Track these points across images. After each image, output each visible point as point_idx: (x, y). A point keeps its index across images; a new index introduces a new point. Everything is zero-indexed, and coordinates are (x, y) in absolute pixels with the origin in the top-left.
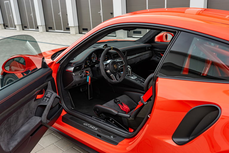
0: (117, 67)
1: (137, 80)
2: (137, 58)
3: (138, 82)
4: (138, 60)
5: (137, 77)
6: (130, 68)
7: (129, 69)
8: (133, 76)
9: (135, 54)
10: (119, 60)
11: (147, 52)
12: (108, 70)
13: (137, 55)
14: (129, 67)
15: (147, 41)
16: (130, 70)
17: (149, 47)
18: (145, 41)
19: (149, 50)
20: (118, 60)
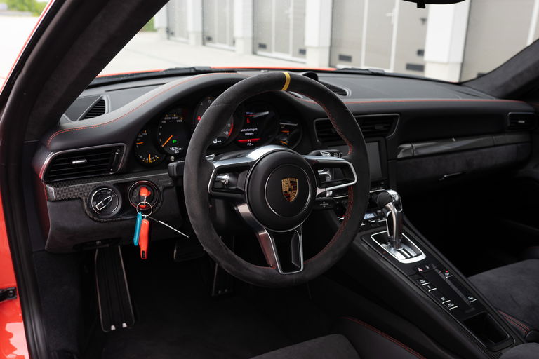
0: (303, 196)
1: (421, 276)
2: (449, 156)
3: (421, 290)
4: (456, 166)
5: (423, 257)
6: (397, 205)
7: (390, 205)
8: (406, 243)
9: (446, 138)
10: (332, 154)
11: (508, 138)
12: (241, 202)
13: (455, 144)
14: (391, 198)
15: (515, 86)
16: (394, 211)
17: (521, 117)
18: (506, 85)
19: (515, 128)
20: (326, 157)
